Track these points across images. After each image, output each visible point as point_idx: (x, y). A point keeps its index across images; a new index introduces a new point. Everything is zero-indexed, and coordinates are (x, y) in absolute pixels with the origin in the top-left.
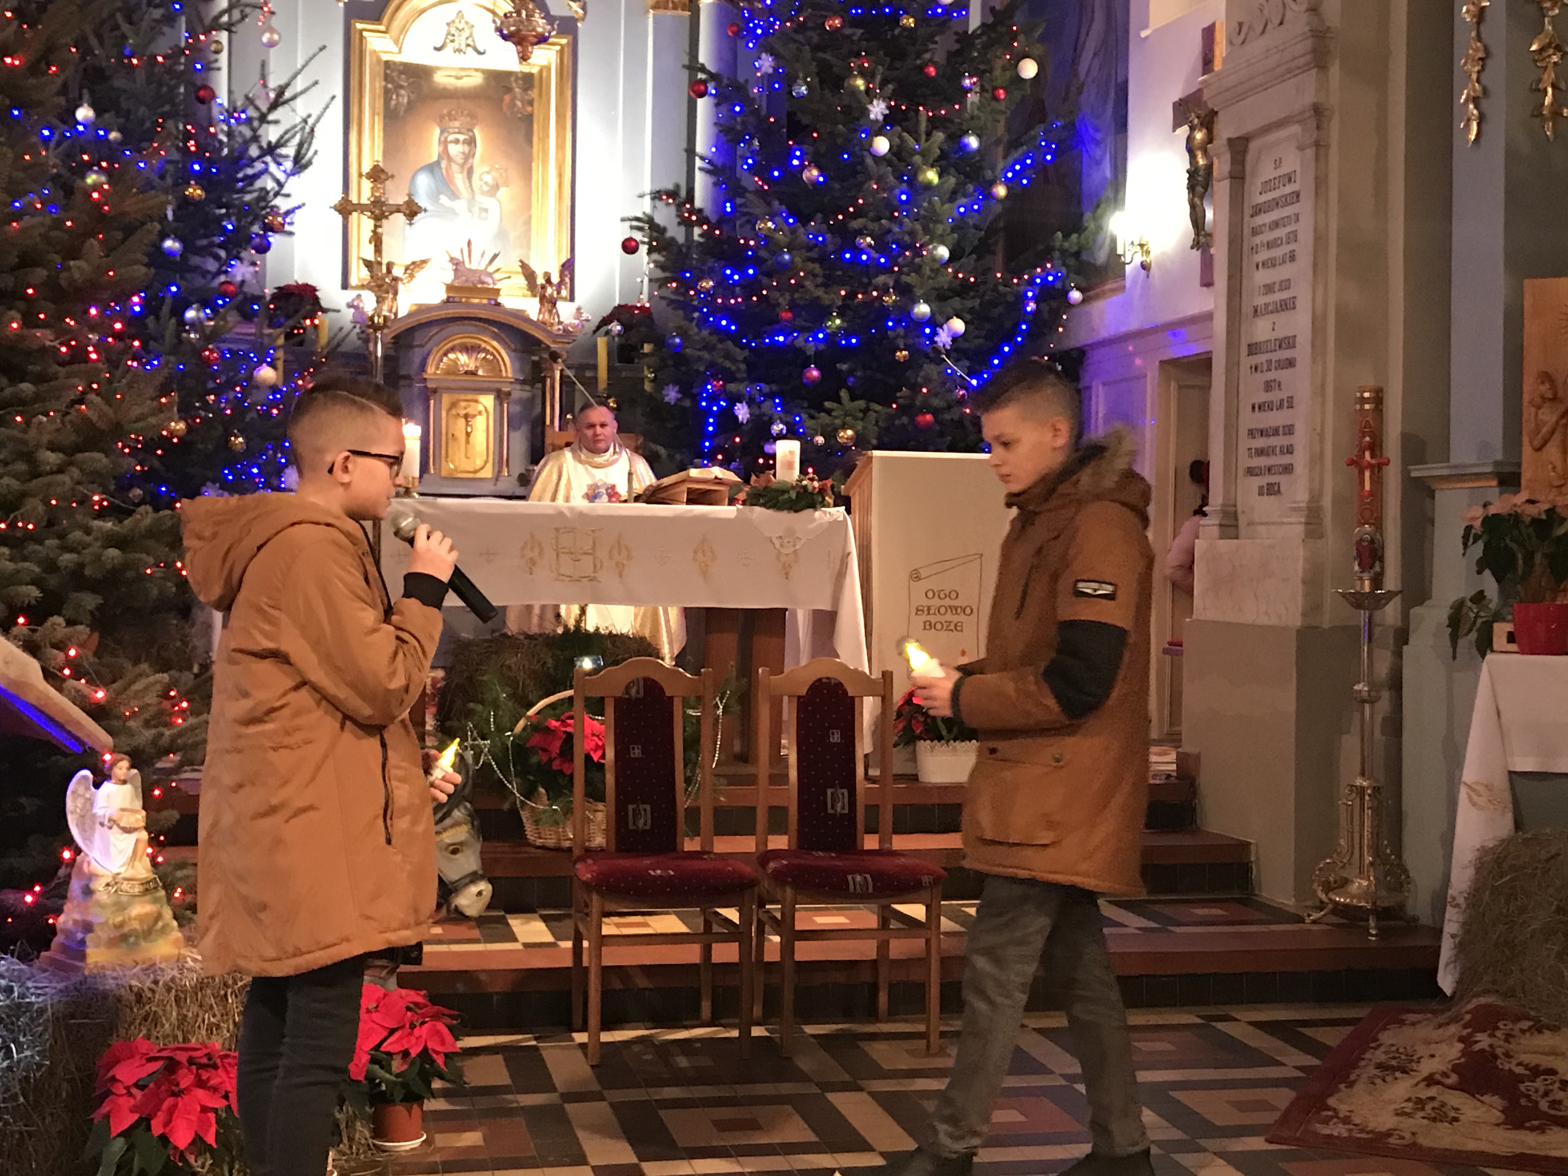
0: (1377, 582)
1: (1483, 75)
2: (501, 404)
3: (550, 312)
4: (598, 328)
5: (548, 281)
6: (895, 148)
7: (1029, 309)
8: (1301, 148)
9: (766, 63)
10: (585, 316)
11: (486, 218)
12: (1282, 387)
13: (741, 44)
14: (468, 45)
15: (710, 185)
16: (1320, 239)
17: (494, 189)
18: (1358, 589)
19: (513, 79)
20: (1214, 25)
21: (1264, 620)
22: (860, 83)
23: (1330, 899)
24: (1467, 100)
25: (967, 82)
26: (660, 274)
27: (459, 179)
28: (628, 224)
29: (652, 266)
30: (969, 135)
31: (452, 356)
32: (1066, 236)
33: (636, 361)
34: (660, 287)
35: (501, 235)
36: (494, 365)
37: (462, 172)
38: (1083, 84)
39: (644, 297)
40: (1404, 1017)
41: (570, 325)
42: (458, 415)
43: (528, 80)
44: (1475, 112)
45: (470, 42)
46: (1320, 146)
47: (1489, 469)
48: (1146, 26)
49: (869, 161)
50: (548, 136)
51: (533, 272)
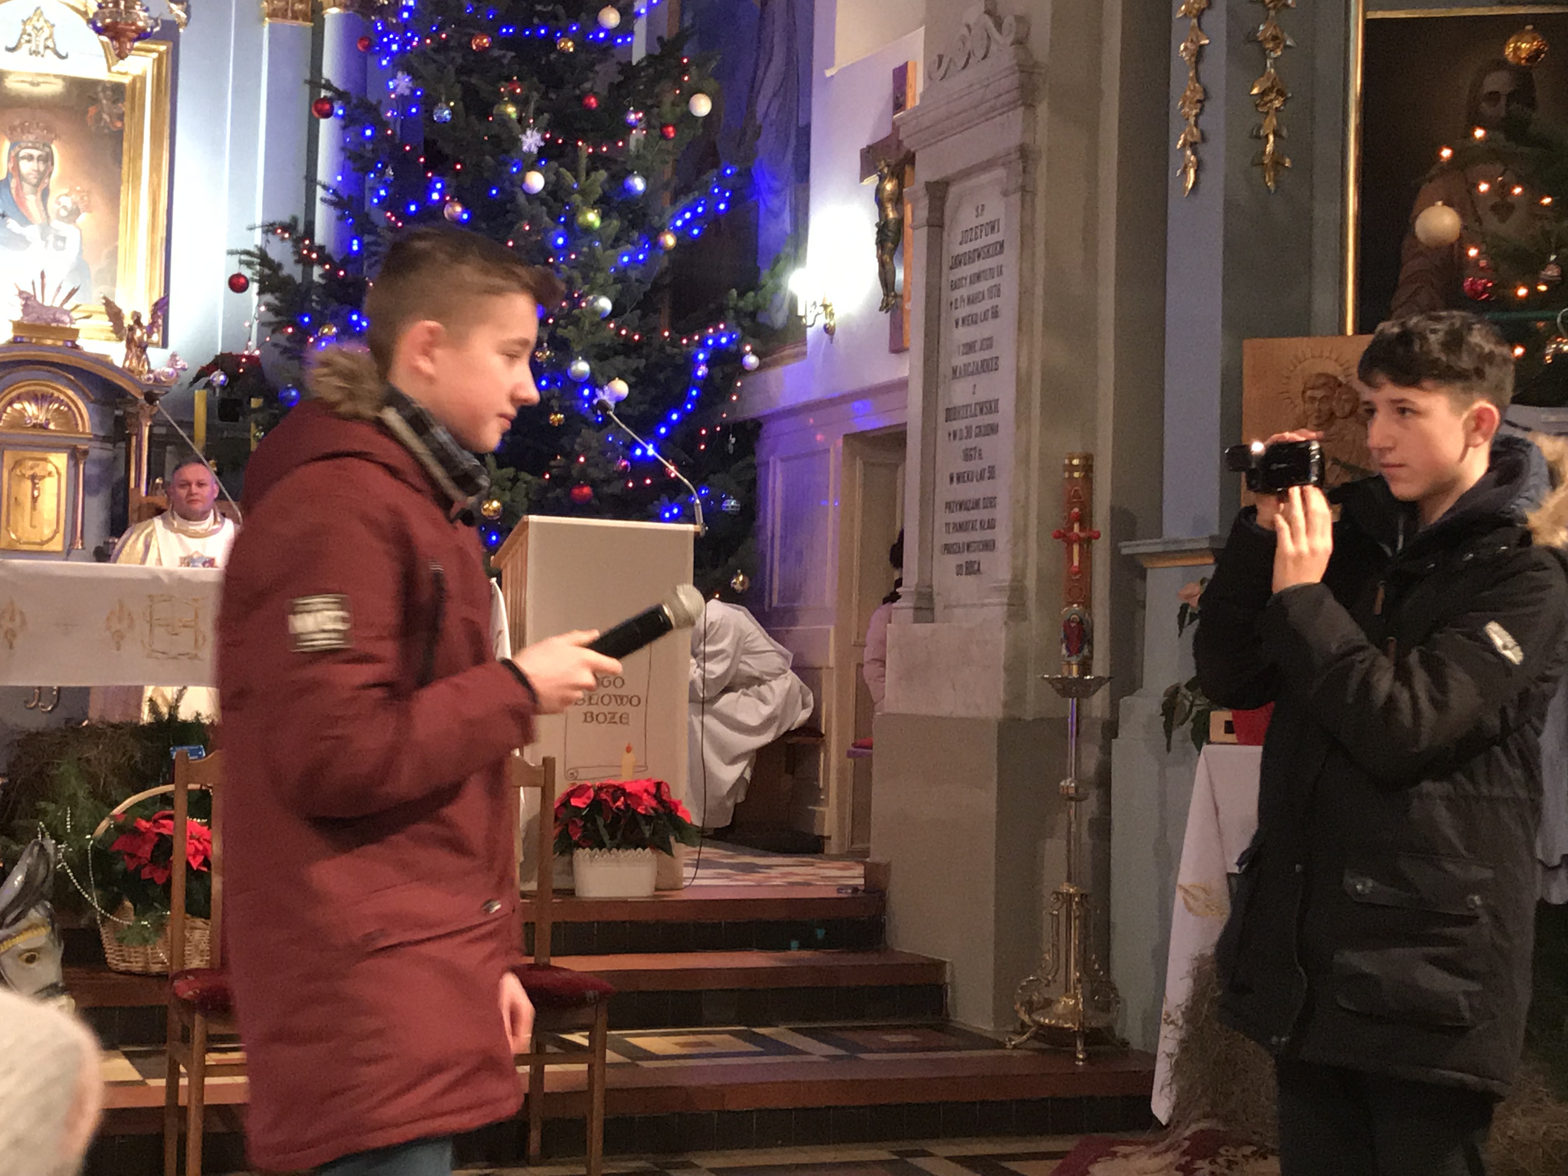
0: (1085, 667)
1: (1201, 118)
2: (76, 465)
3: (139, 358)
4: (197, 378)
5: (138, 321)
6: (550, 187)
7: (700, 373)
8: (1005, 194)
9: (401, 84)
10: (180, 364)
11: (63, 249)
12: (983, 455)
13: (371, 60)
14: (47, 47)
15: (334, 218)
16: (1025, 293)
17: (74, 214)
18: (1066, 674)
19: (100, 89)
20: (906, 64)
21: (961, 712)
22: (511, 110)
23: (1034, 1021)
24: (1184, 145)
25: (632, 117)
26: (271, 317)
27: (32, 201)
28: (236, 258)
29: (263, 309)
30: (635, 176)
31: (17, 406)
32: (741, 295)
33: (241, 418)
34: (274, 332)
35: (80, 267)
36: (67, 418)
37: (35, 193)
38: (760, 127)
39: (253, 343)
40: (1116, 1149)
41: (163, 373)
42: (24, 475)
43: (117, 91)
44: (1192, 158)
45: (50, 43)
46: (1026, 191)
47: (1205, 545)
48: (831, 65)
49: (521, 199)
50: (140, 155)
51: (120, 311)
